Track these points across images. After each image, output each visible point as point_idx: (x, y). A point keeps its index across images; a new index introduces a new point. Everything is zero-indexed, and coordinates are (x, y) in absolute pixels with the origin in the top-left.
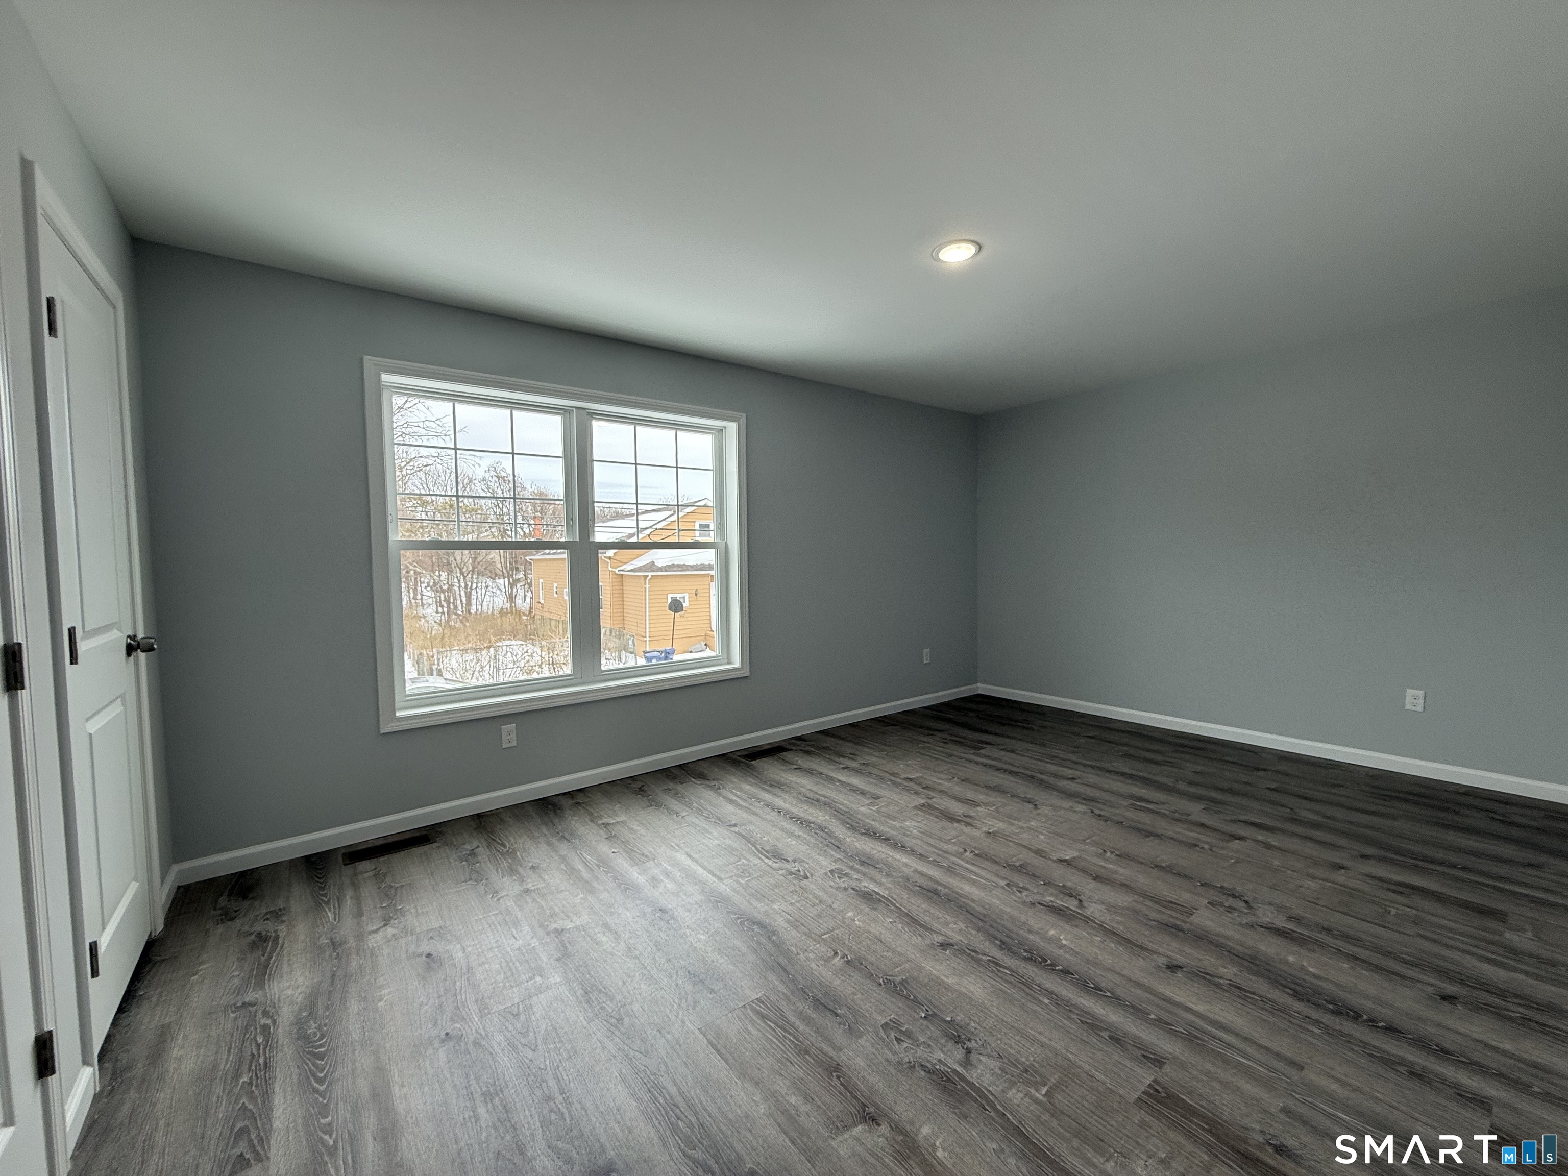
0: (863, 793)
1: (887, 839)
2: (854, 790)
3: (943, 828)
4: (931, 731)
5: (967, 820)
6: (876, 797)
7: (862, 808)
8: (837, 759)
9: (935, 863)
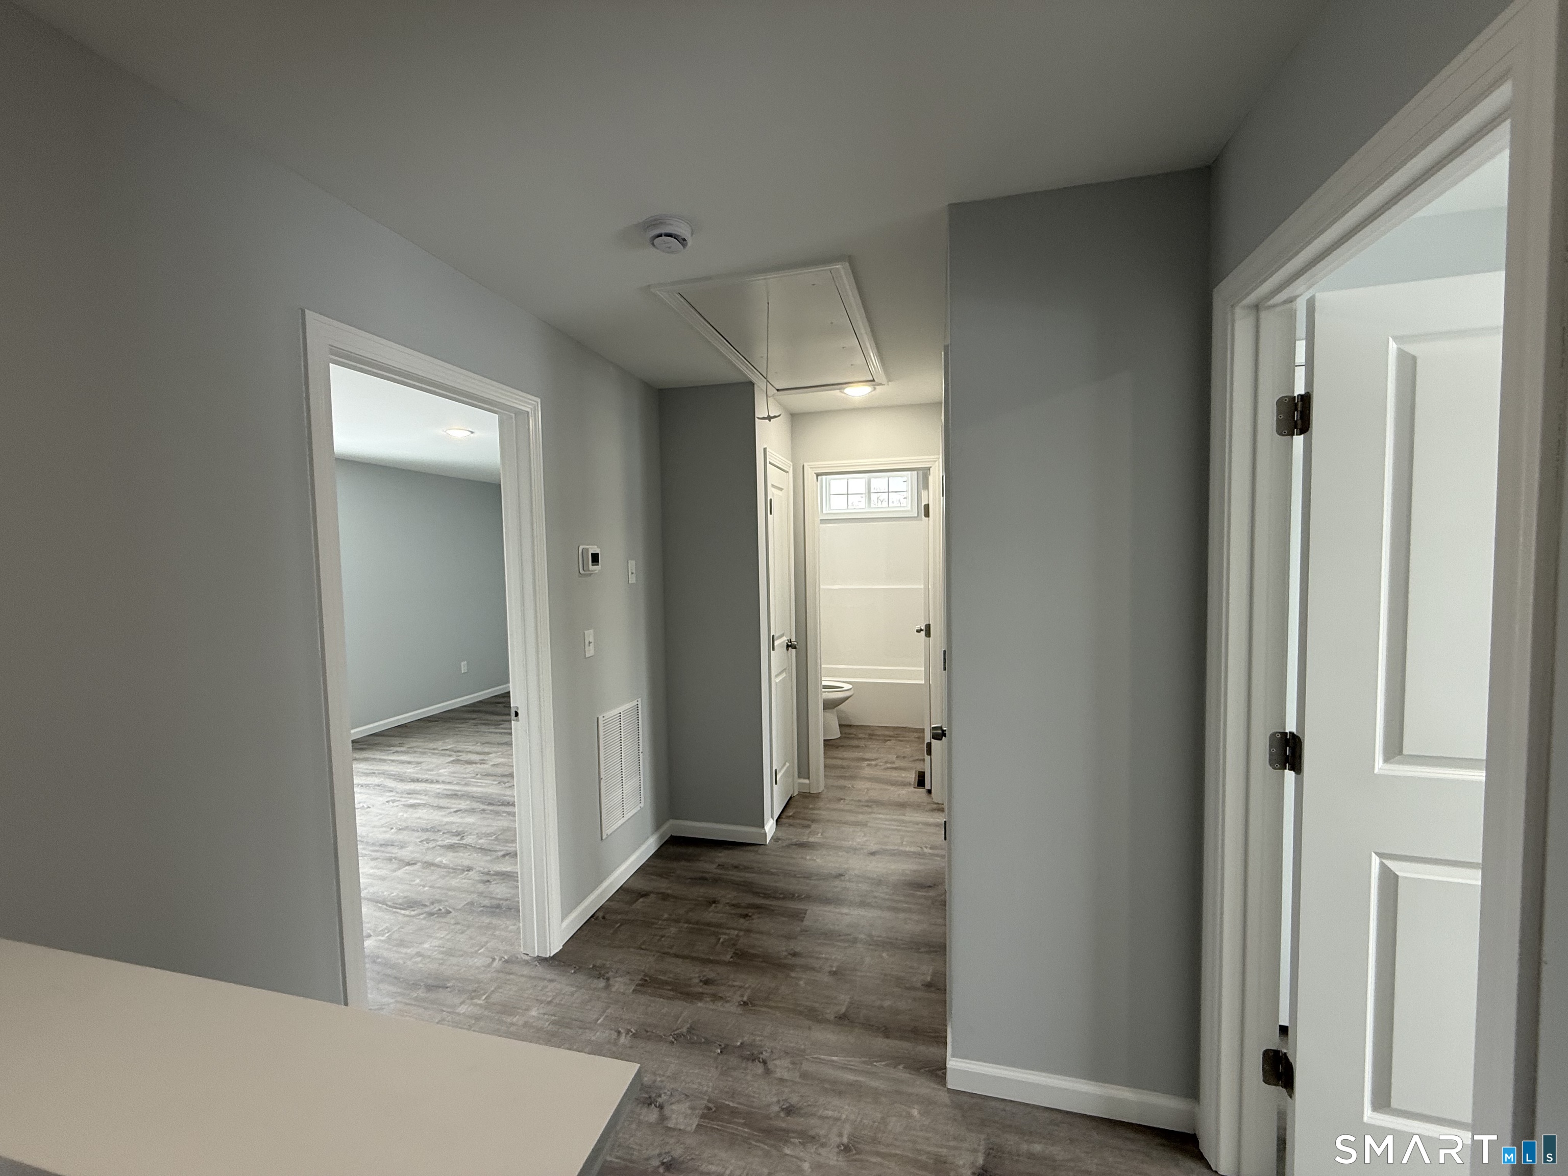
0: (409, 763)
1: (427, 780)
2: (402, 762)
3: (466, 768)
4: (465, 720)
5: (482, 762)
6: (419, 763)
7: (410, 770)
8: (388, 749)
9: (458, 784)
